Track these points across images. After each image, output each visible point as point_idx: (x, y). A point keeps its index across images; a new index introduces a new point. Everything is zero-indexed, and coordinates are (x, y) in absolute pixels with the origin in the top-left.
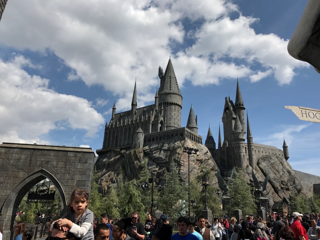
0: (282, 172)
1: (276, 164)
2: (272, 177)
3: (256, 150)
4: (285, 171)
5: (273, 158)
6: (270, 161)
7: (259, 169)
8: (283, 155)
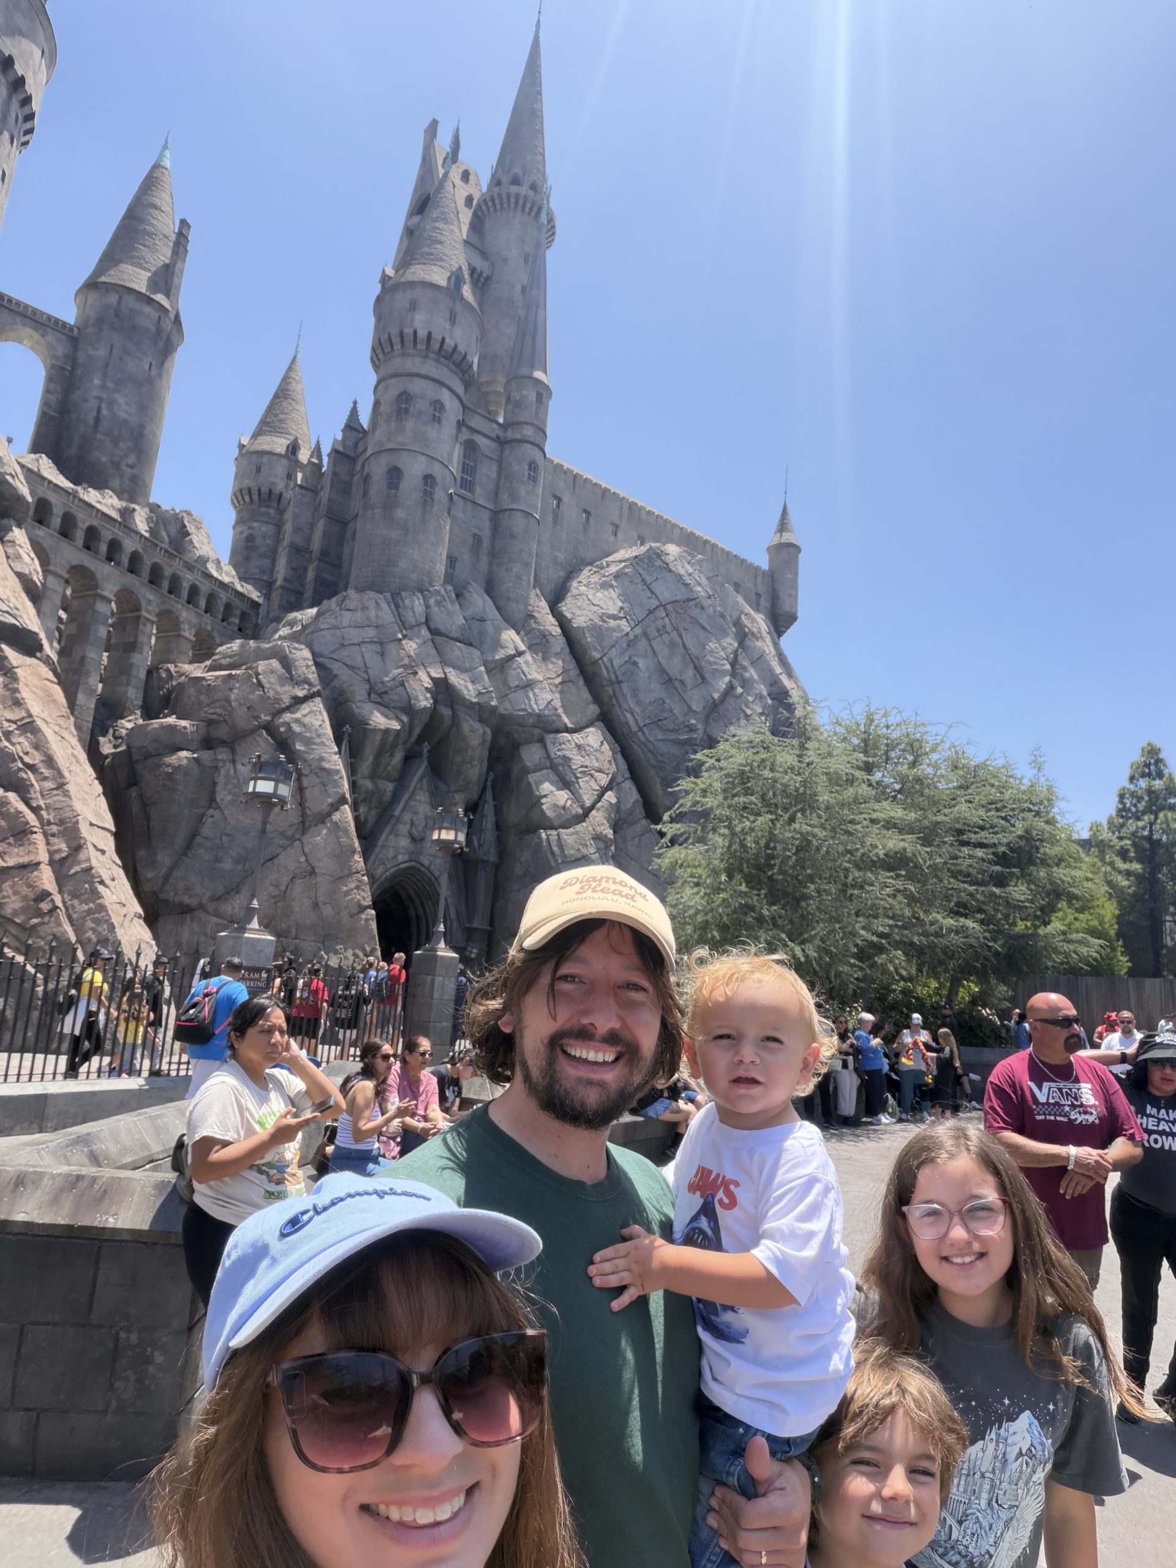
0: (727, 679)
1: (696, 612)
2: (647, 698)
3: (566, 498)
4: (752, 673)
5: (682, 571)
6: (657, 587)
7: (557, 630)
8: (758, 595)
